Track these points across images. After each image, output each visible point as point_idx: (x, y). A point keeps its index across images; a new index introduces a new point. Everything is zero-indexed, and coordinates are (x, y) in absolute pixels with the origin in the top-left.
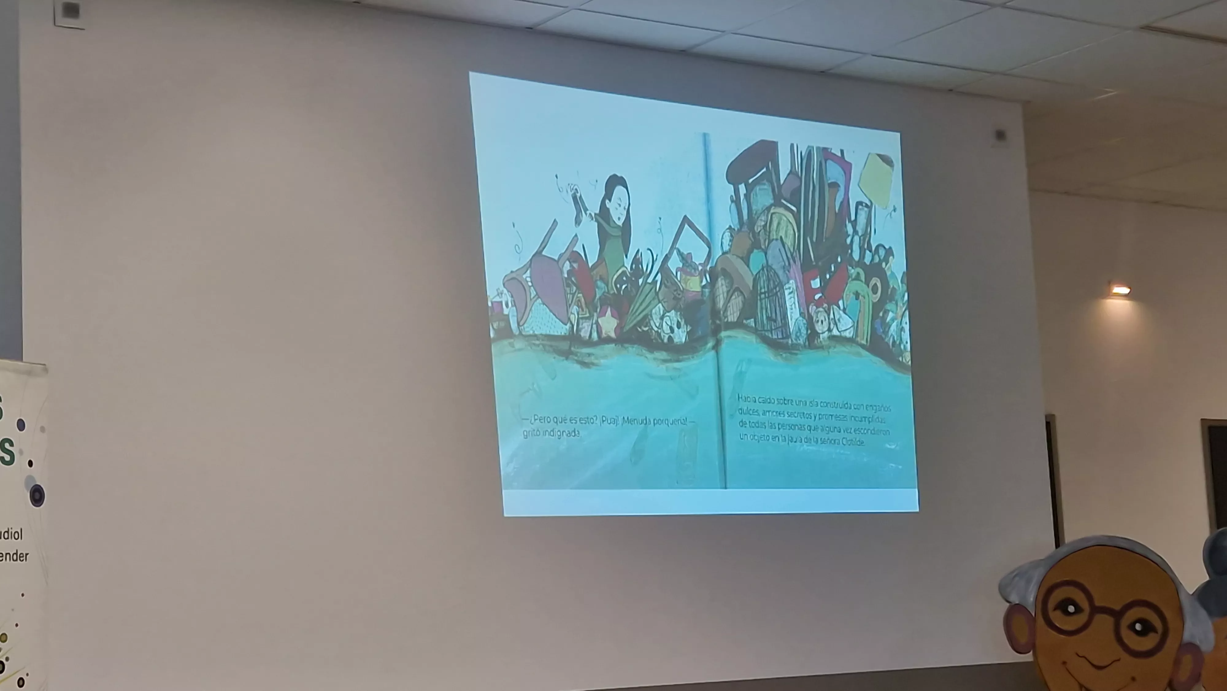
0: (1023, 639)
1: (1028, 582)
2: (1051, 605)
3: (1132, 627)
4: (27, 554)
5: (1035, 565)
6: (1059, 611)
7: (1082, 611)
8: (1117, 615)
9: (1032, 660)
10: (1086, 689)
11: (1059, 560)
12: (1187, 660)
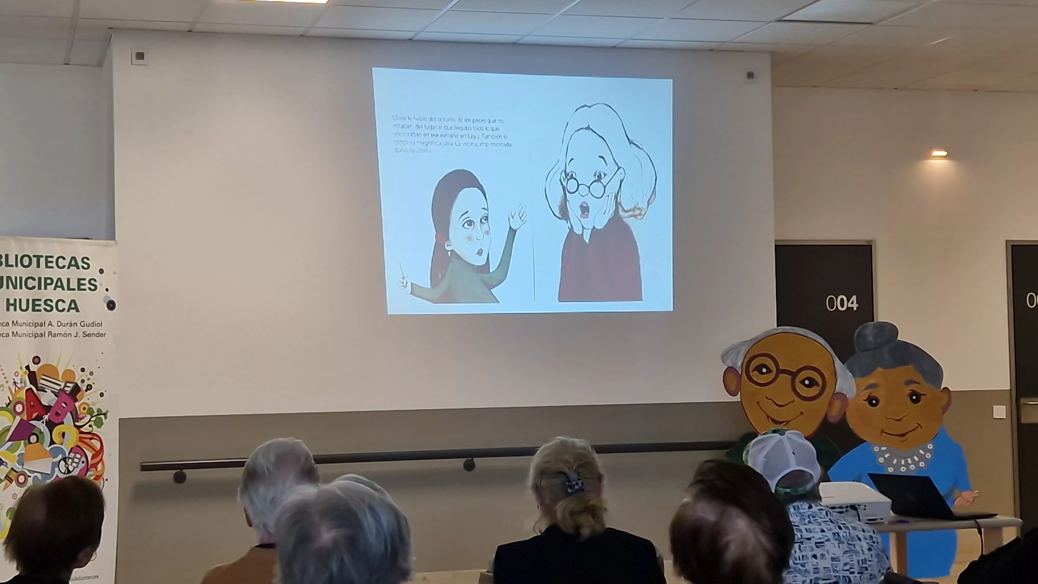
0: (733, 389)
1: (738, 354)
2: (752, 367)
3: (803, 382)
4: (105, 334)
5: (743, 342)
6: (756, 372)
7: (771, 372)
8: (794, 375)
9: (740, 400)
10: (771, 418)
11: (758, 341)
12: (838, 404)
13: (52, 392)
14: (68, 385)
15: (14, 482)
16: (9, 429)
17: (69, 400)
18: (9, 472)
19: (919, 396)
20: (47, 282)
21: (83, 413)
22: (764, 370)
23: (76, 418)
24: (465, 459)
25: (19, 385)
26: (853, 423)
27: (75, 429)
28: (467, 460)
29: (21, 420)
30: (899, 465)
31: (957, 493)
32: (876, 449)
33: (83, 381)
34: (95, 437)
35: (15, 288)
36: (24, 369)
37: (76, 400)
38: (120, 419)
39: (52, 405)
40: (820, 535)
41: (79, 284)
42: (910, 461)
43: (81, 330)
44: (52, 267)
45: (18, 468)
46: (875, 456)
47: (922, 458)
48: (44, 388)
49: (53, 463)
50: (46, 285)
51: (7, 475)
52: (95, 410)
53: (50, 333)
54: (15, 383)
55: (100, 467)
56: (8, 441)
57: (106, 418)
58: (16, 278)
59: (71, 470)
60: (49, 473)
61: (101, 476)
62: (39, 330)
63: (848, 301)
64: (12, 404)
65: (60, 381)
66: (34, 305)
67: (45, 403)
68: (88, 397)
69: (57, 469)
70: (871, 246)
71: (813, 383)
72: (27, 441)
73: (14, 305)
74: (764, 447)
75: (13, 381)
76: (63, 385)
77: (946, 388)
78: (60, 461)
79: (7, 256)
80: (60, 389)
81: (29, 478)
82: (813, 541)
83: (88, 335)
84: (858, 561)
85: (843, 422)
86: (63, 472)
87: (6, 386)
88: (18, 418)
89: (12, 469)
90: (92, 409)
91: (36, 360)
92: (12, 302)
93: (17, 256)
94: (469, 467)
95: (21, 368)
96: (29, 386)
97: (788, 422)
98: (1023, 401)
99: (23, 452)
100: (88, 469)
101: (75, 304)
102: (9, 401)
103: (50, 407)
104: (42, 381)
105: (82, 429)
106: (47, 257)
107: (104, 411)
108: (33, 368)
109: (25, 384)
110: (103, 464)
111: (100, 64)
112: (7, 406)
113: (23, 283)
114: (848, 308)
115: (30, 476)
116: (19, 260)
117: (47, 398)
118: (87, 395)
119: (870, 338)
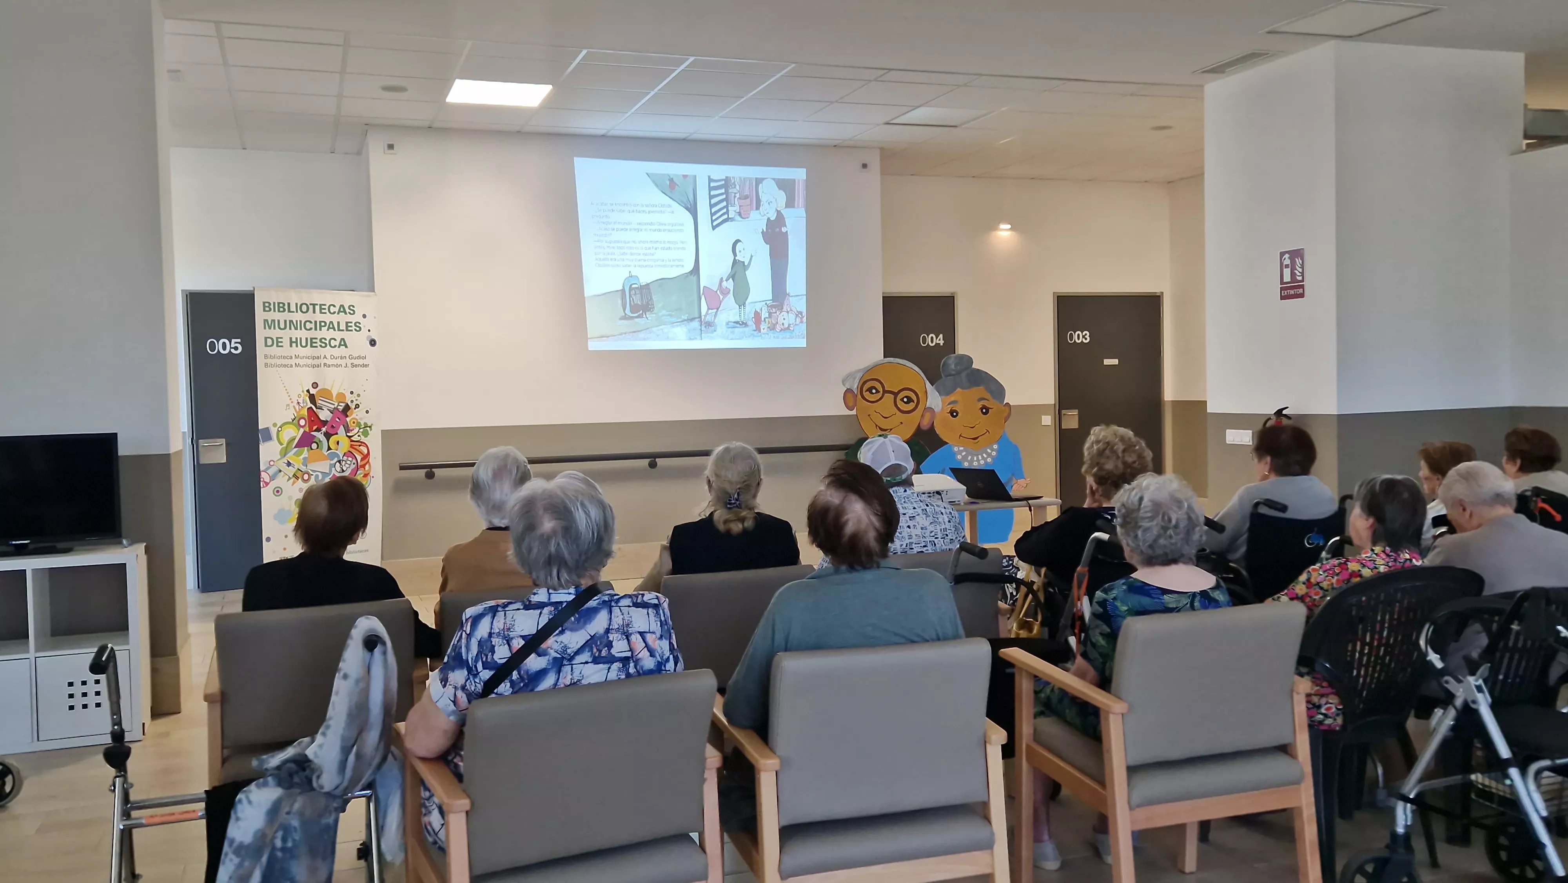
0: (851, 404)
1: (855, 378)
2: (864, 389)
3: (902, 400)
4: (368, 365)
5: (859, 371)
6: (868, 392)
7: (879, 392)
8: (896, 395)
9: (856, 414)
10: (879, 427)
11: (870, 369)
12: (928, 415)
13: (328, 410)
14: (341, 404)
15: (300, 479)
16: (295, 439)
17: (341, 416)
18: (296, 472)
19: (987, 410)
20: (320, 325)
21: (354, 426)
23: (347, 430)
24: (649, 460)
25: (302, 405)
26: (939, 430)
27: (347, 440)
28: (651, 461)
29: (305, 431)
30: (972, 461)
31: (1014, 480)
32: (956, 449)
33: (352, 401)
34: (363, 444)
35: (296, 329)
36: (306, 392)
37: (347, 416)
38: (382, 431)
40: (912, 511)
41: (347, 326)
42: (980, 457)
43: (349, 362)
44: (325, 313)
45: (303, 468)
46: (955, 454)
47: (989, 455)
48: (322, 407)
49: (331, 464)
51: (294, 474)
53: (325, 365)
55: (367, 467)
56: (295, 447)
57: (371, 430)
58: (297, 321)
59: (345, 470)
60: (328, 472)
61: (369, 474)
62: (316, 362)
63: (937, 338)
64: (297, 419)
65: (332, 401)
66: (312, 343)
67: (322, 418)
68: (357, 413)
69: (333, 469)
70: (954, 297)
71: (910, 400)
72: (309, 448)
73: (296, 342)
74: (872, 447)
75: (297, 402)
76: (336, 404)
77: (1007, 403)
78: (336, 463)
79: (289, 304)
80: (335, 408)
81: (312, 476)
82: (907, 515)
83: (356, 366)
84: (941, 530)
86: (339, 471)
87: (291, 405)
88: (302, 430)
89: (299, 469)
90: (360, 422)
91: (315, 385)
92: (294, 340)
93: (297, 304)
94: (653, 465)
95: (303, 391)
96: (310, 405)
97: (891, 430)
98: (1063, 412)
99: (307, 456)
100: (358, 469)
101: (345, 342)
102: (294, 417)
103: (327, 421)
104: (320, 402)
105: (352, 438)
106: (321, 305)
107: (369, 425)
108: (313, 391)
109: (307, 403)
110: (370, 465)
111: (359, 153)
112: (293, 421)
113: (303, 325)
114: (936, 343)
115: (312, 475)
116: (300, 307)
117: (324, 415)
118: (356, 412)
119: (953, 366)
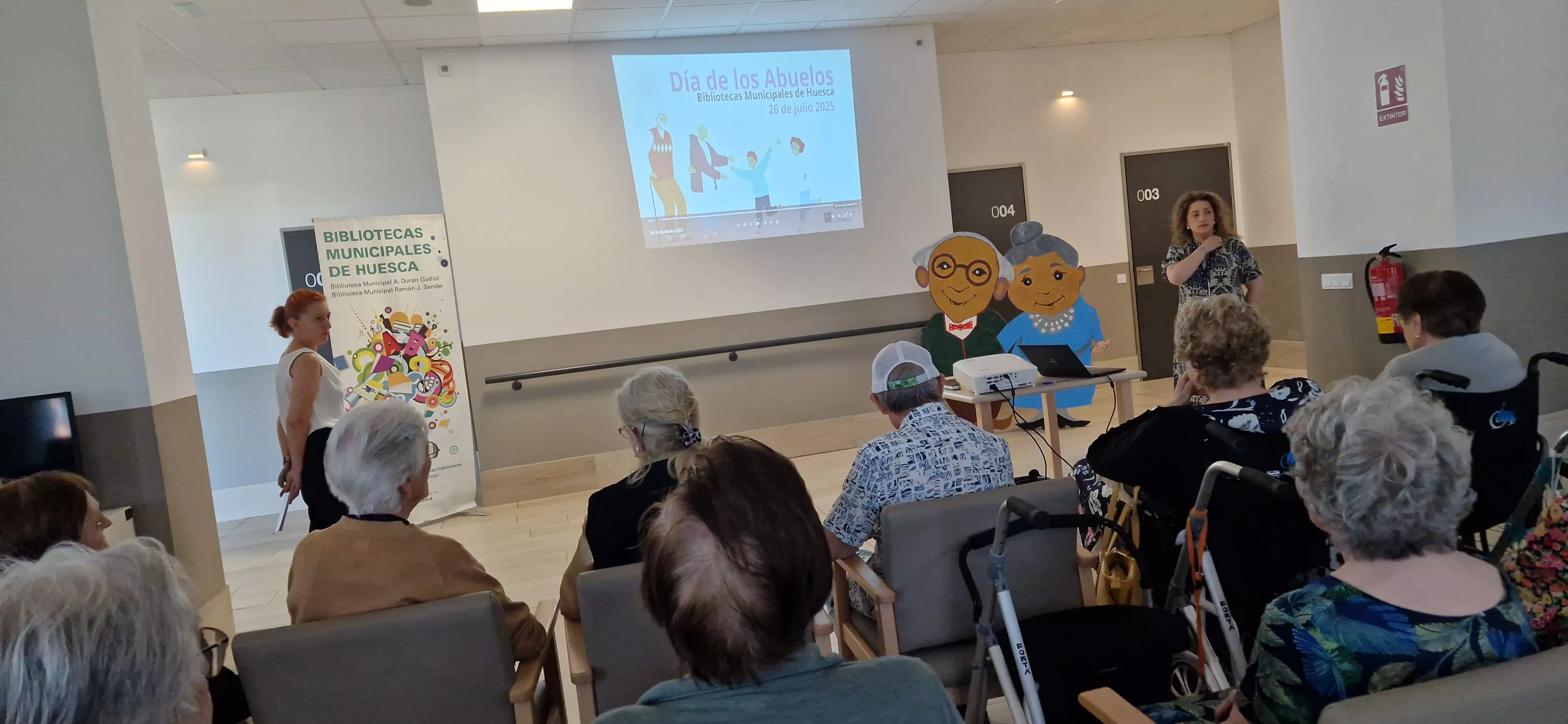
0: (923, 282)
1: (923, 258)
2: (936, 265)
3: (974, 272)
4: (442, 285)
5: (928, 248)
6: (940, 268)
7: (951, 267)
8: (967, 268)
9: (931, 289)
10: (954, 303)
11: (939, 246)
12: (1001, 286)
13: (404, 332)
14: (417, 326)
16: (372, 364)
17: (420, 338)
19: (1061, 274)
20: (388, 250)
21: (433, 346)
22: (945, 266)
23: (427, 350)
24: (729, 353)
25: (376, 331)
26: (1014, 299)
27: (427, 360)
28: (731, 354)
29: (382, 356)
30: (1049, 327)
32: (1032, 317)
33: (429, 322)
34: (444, 362)
35: (362, 256)
36: (379, 318)
37: (425, 337)
38: (462, 348)
39: (406, 343)
41: (416, 250)
42: (1057, 323)
43: (422, 284)
44: (391, 238)
45: (385, 392)
46: (1031, 322)
47: (1066, 320)
48: (397, 330)
49: (413, 385)
50: (388, 252)
52: (442, 343)
53: (396, 289)
54: (372, 329)
55: (451, 384)
56: (373, 373)
57: (451, 348)
58: (362, 249)
59: (428, 389)
61: (453, 391)
62: (387, 287)
63: (1007, 209)
64: (372, 345)
65: (408, 323)
66: (380, 269)
67: (400, 341)
68: (435, 334)
69: (417, 389)
70: (1021, 167)
71: (982, 272)
72: (389, 371)
73: (364, 269)
75: (371, 327)
76: (412, 326)
77: (1081, 266)
78: (418, 383)
79: (351, 233)
80: (411, 330)
83: (429, 287)
85: (1006, 298)
86: (422, 391)
87: (365, 332)
88: (379, 355)
90: (439, 342)
91: (388, 310)
92: (360, 267)
93: (360, 232)
94: (733, 358)
95: (376, 317)
96: (385, 330)
98: (1137, 269)
99: (387, 379)
100: (442, 387)
101: (414, 265)
102: (370, 342)
104: (395, 326)
105: (432, 358)
106: (385, 231)
107: (449, 343)
108: (386, 316)
109: (381, 329)
110: (453, 382)
112: (368, 347)
113: (370, 252)
114: (1008, 214)
117: (401, 338)
118: (434, 332)
119: (1022, 234)
